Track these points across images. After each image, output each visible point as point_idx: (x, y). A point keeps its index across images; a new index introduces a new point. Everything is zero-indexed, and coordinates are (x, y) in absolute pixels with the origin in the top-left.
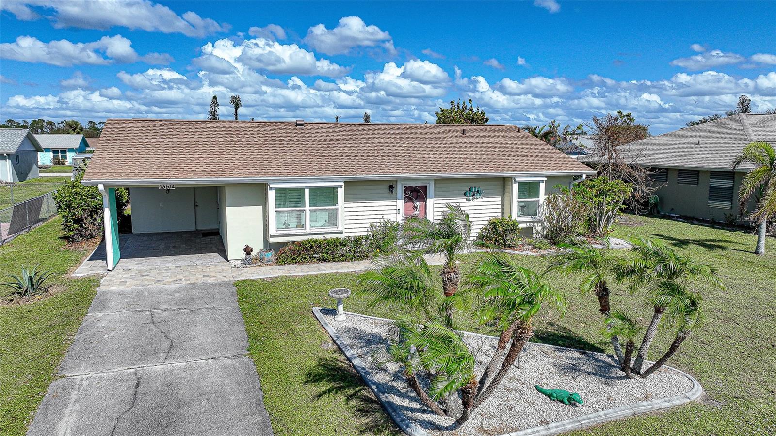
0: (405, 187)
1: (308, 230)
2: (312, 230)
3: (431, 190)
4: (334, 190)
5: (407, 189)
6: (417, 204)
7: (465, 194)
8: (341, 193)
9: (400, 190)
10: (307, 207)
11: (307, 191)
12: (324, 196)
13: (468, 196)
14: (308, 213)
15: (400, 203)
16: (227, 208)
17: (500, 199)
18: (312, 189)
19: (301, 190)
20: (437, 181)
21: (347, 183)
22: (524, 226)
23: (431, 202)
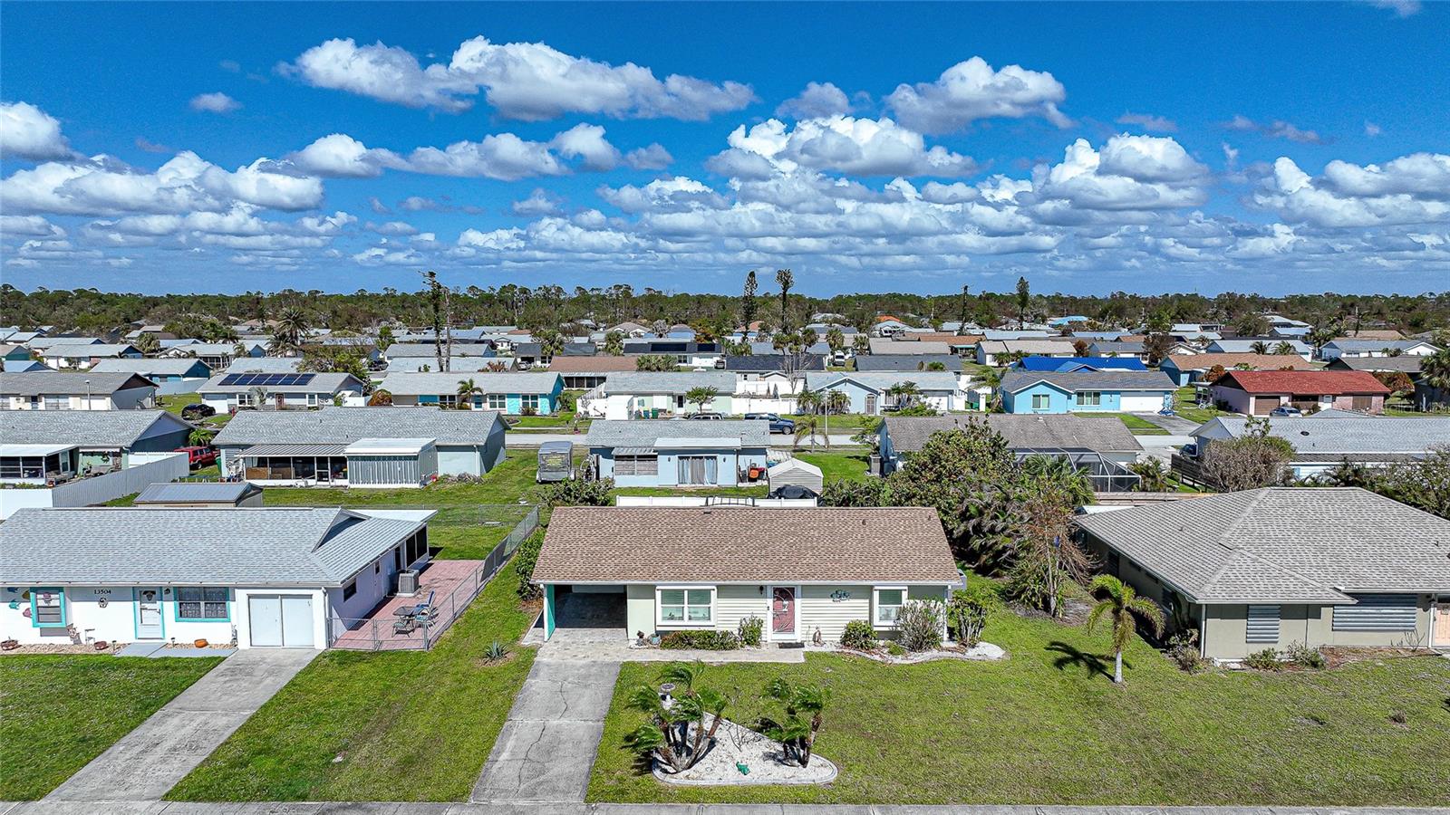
0: (774, 589)
1: (686, 622)
2: (690, 623)
3: (798, 592)
4: (708, 592)
5: (776, 590)
6: (786, 602)
7: (831, 597)
8: (714, 594)
9: (770, 592)
10: (686, 605)
11: (686, 592)
12: (701, 597)
13: (833, 599)
14: (686, 609)
15: (770, 602)
16: (628, 601)
17: (868, 601)
18: (690, 591)
19: (683, 590)
20: (804, 586)
21: (718, 586)
22: (887, 629)
23: (798, 602)
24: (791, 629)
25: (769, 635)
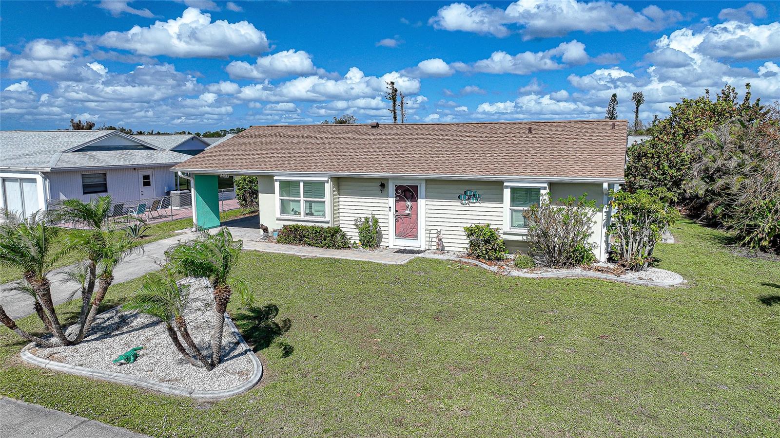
0: (396, 186)
1: (302, 217)
2: (306, 218)
3: (422, 190)
4: (322, 183)
5: (398, 188)
6: (409, 203)
7: (459, 197)
8: (328, 187)
9: (391, 189)
10: (302, 198)
11: (302, 184)
12: (315, 189)
13: (461, 200)
14: (302, 202)
15: (391, 201)
16: (259, 194)
17: (497, 200)
18: (305, 183)
19: (298, 182)
20: (428, 181)
21: (332, 178)
22: (520, 238)
23: (422, 203)
24: (415, 236)
25: (391, 239)
